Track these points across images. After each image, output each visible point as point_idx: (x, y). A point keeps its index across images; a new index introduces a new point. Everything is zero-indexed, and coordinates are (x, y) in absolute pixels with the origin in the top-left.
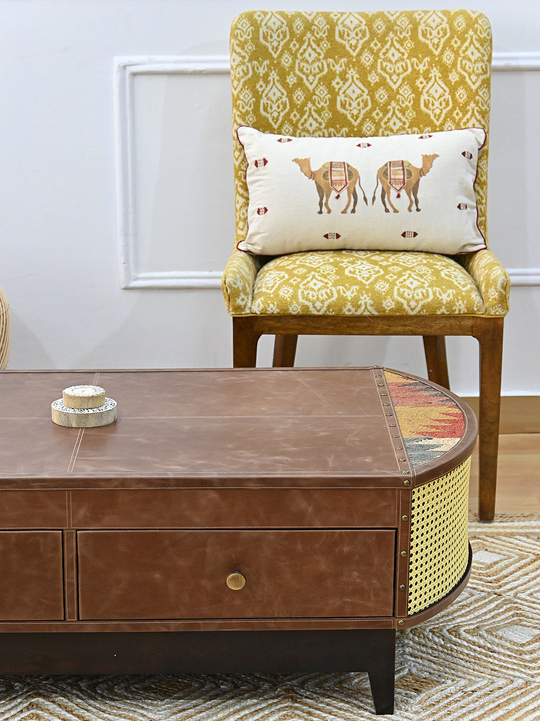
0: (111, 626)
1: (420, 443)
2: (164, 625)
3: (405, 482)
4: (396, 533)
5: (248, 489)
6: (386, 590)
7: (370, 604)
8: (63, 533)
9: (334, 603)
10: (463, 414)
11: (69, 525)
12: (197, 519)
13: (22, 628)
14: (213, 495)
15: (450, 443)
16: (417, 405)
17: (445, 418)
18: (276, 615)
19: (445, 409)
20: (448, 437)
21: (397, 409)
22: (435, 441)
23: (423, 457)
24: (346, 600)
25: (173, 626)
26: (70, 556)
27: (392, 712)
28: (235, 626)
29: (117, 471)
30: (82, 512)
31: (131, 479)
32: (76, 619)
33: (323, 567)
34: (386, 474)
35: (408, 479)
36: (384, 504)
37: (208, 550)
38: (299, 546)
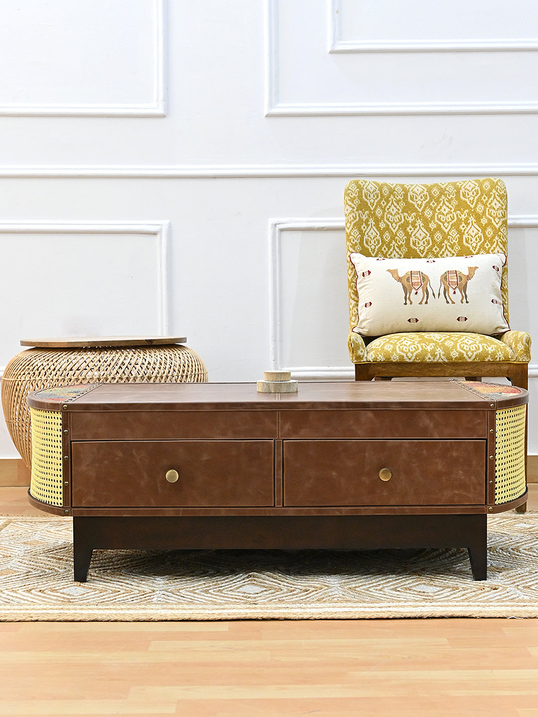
0: (304, 512)
2: (339, 511)
3: (491, 405)
4: (487, 442)
5: (392, 410)
6: (481, 485)
7: (471, 495)
8: (274, 442)
9: (448, 494)
11: (279, 436)
12: (359, 432)
13: (248, 512)
14: (370, 414)
18: (410, 504)
24: (455, 492)
25: (345, 511)
27: (485, 579)
28: (384, 512)
30: (287, 426)
31: (318, 402)
32: (281, 506)
33: (440, 467)
35: (492, 403)
36: (479, 421)
37: (367, 455)
38: (425, 452)
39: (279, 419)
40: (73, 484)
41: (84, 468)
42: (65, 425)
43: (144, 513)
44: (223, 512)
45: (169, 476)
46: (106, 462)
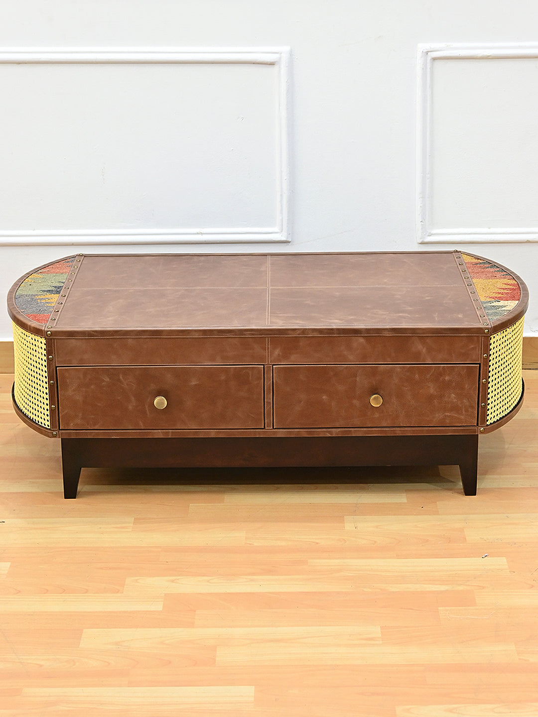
0: (294, 433)
1: (492, 304)
2: (329, 432)
3: (485, 332)
4: (480, 367)
5: (385, 336)
6: (473, 407)
7: (462, 417)
8: (264, 367)
9: (439, 416)
10: (518, 284)
11: (268, 362)
12: (351, 357)
13: (237, 434)
14: (362, 340)
15: (512, 304)
16: (487, 278)
17: (507, 287)
18: (402, 425)
19: (506, 281)
20: (510, 300)
21: (474, 281)
22: (502, 303)
23: (496, 314)
24: (446, 414)
25: (335, 433)
26: (268, 383)
27: (475, 495)
28: (375, 433)
29: (298, 323)
30: (277, 352)
31: (309, 329)
32: (272, 428)
33: (432, 391)
34: (474, 325)
35: (486, 329)
36: (472, 346)
37: (358, 379)
38: (417, 376)
39: (268, 345)
40: (60, 408)
41: (70, 392)
42: (49, 351)
43: (133, 434)
44: (213, 434)
45: (157, 403)
46: (92, 387)
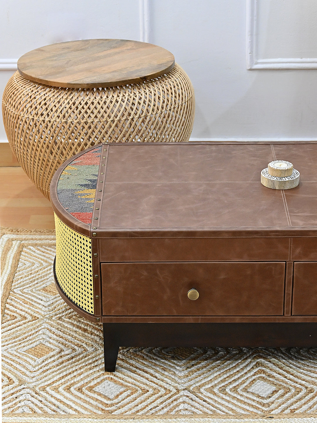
8: (286, 263)
11: (290, 259)
13: (260, 320)
26: (289, 277)
30: (298, 251)
32: (290, 315)
40: (103, 297)
41: (112, 284)
42: (94, 249)
43: (166, 319)
44: (237, 320)
45: (190, 295)
46: (132, 280)
